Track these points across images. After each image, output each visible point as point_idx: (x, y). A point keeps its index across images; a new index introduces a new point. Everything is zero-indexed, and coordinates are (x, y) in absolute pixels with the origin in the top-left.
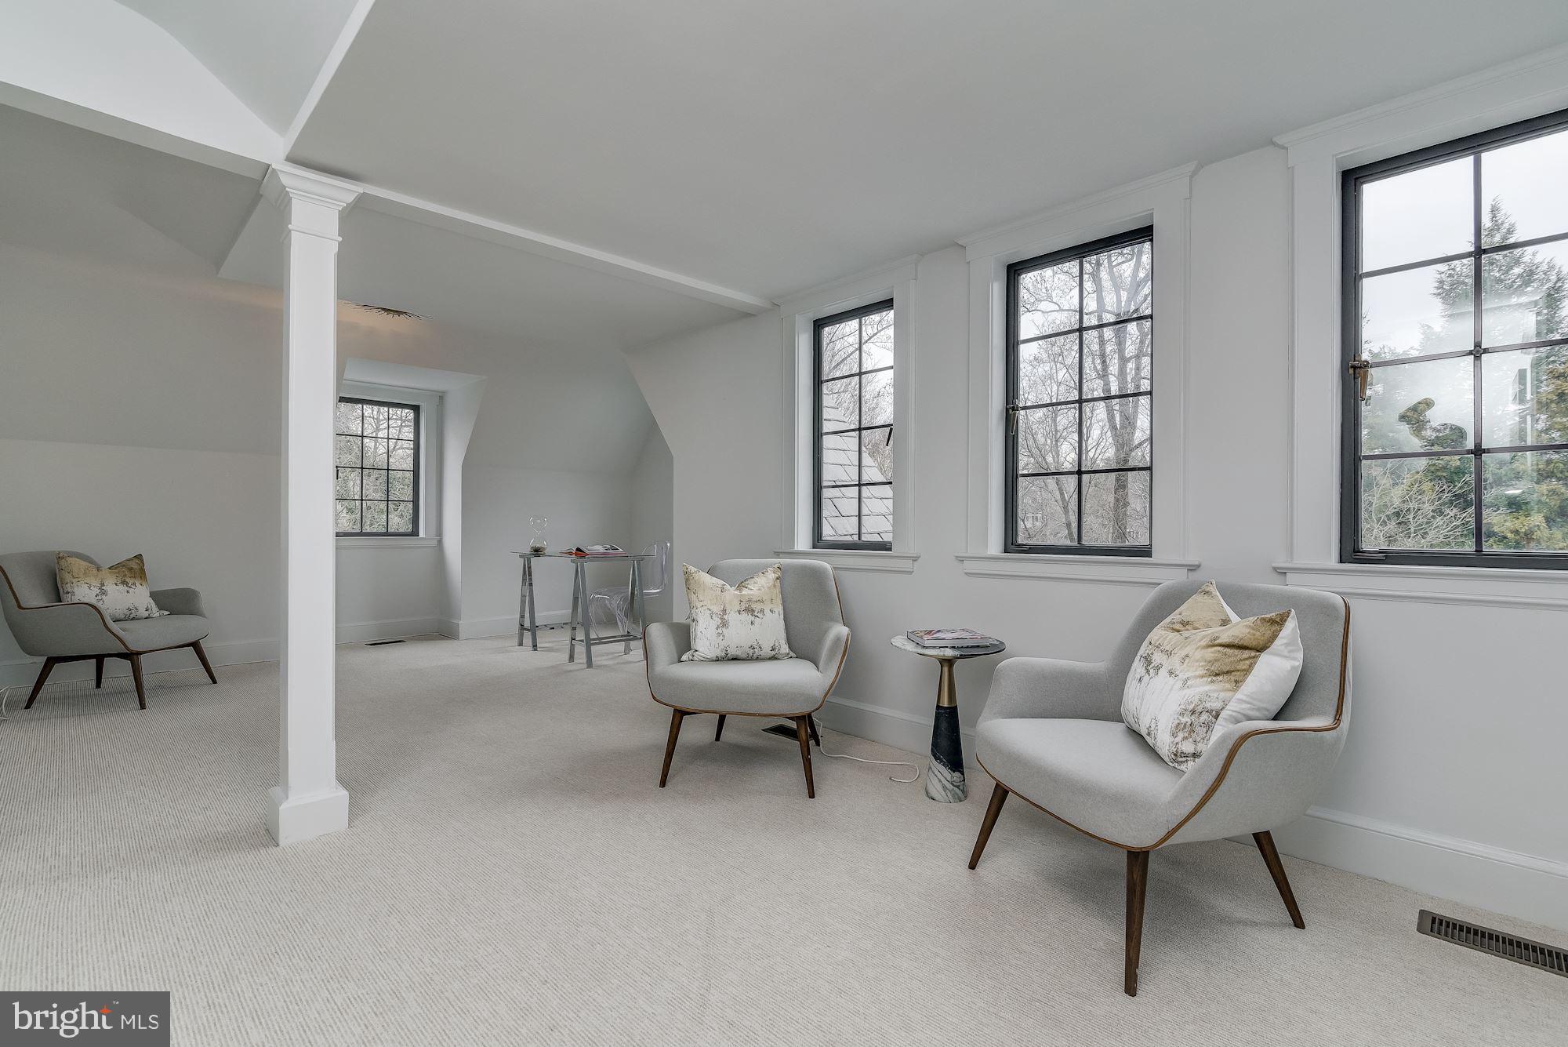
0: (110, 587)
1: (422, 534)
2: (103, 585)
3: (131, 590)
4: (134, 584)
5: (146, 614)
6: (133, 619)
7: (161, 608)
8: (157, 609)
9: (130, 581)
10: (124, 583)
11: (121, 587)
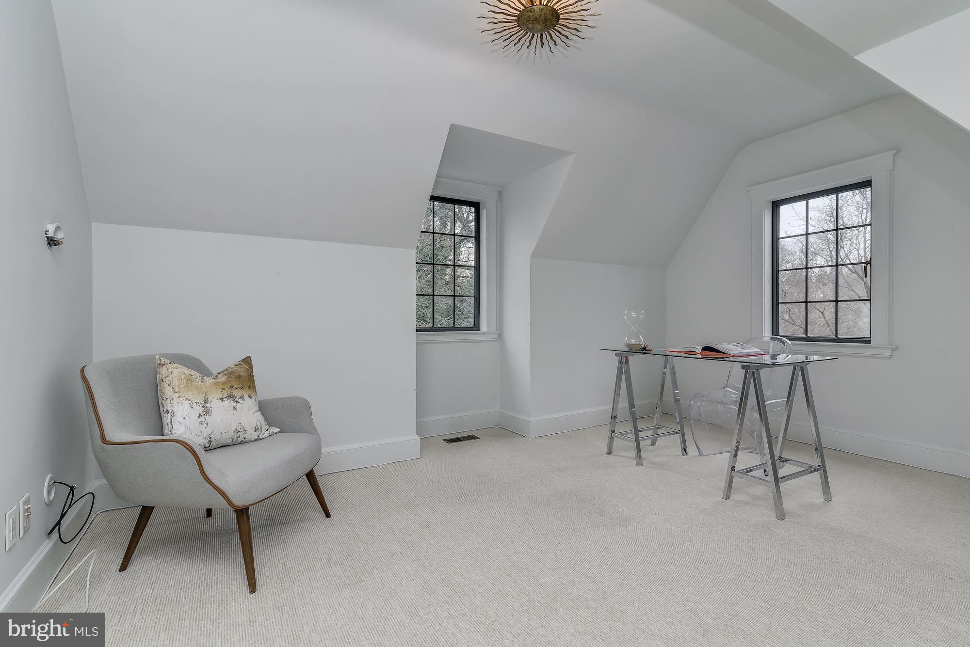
0: (215, 404)
1: (484, 327)
2: (206, 401)
3: (239, 406)
4: (242, 397)
5: (255, 435)
6: (241, 443)
7: (270, 424)
8: (266, 427)
9: (237, 393)
10: (231, 397)
11: (228, 403)
